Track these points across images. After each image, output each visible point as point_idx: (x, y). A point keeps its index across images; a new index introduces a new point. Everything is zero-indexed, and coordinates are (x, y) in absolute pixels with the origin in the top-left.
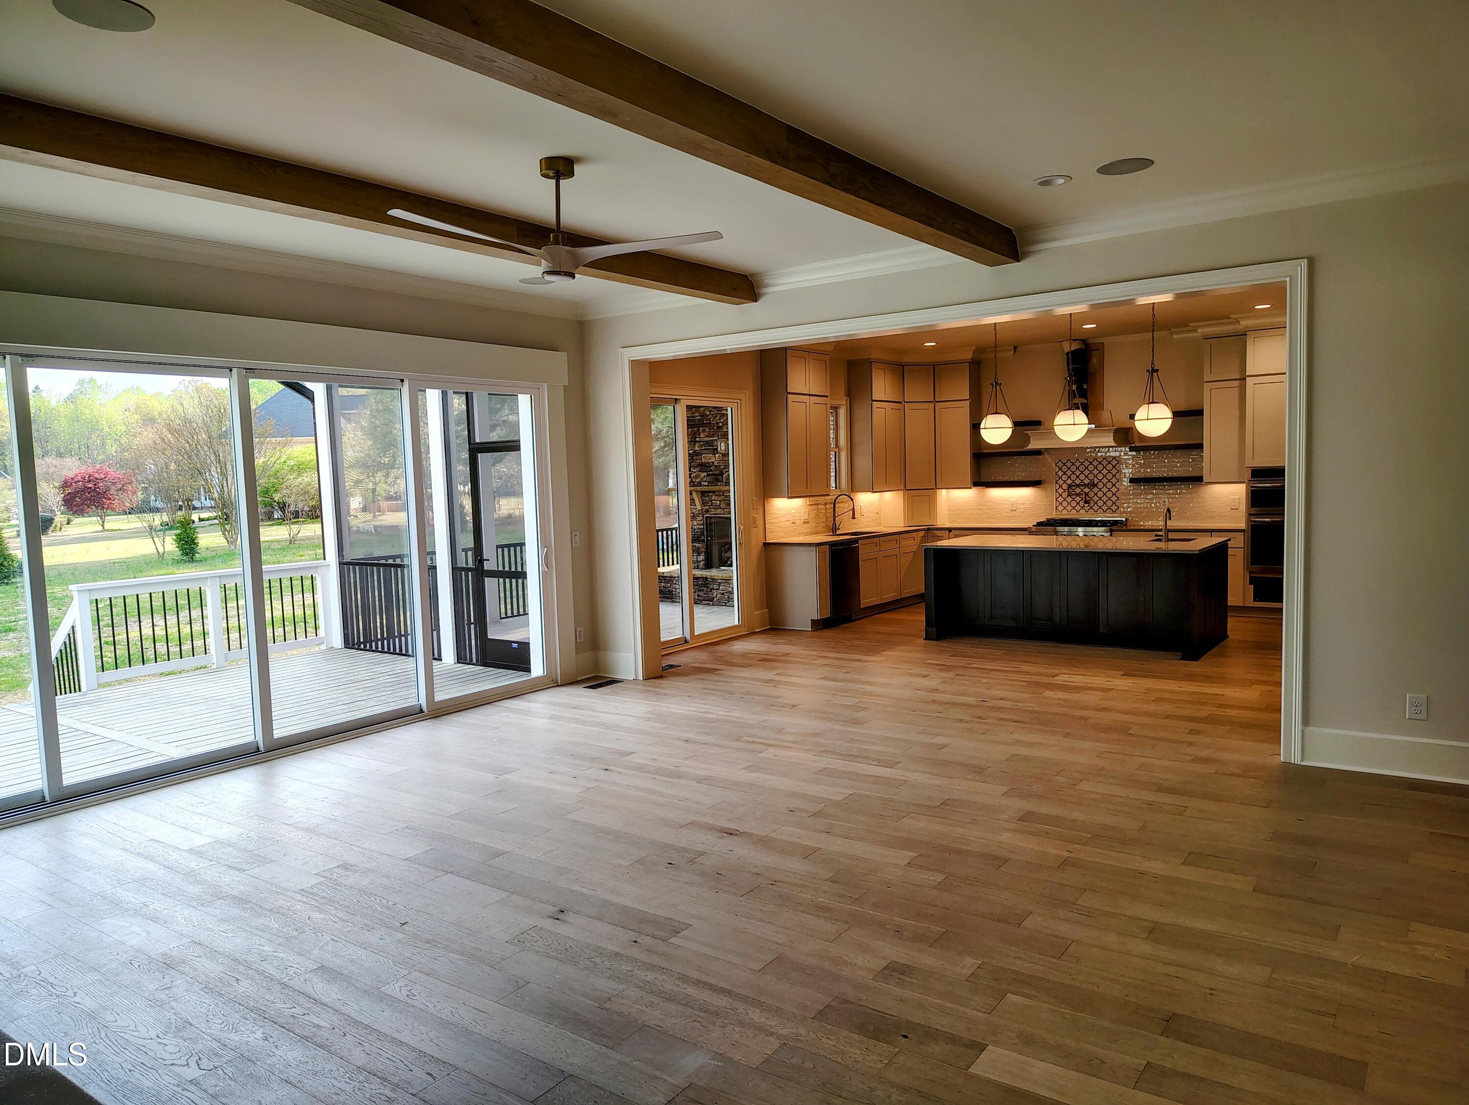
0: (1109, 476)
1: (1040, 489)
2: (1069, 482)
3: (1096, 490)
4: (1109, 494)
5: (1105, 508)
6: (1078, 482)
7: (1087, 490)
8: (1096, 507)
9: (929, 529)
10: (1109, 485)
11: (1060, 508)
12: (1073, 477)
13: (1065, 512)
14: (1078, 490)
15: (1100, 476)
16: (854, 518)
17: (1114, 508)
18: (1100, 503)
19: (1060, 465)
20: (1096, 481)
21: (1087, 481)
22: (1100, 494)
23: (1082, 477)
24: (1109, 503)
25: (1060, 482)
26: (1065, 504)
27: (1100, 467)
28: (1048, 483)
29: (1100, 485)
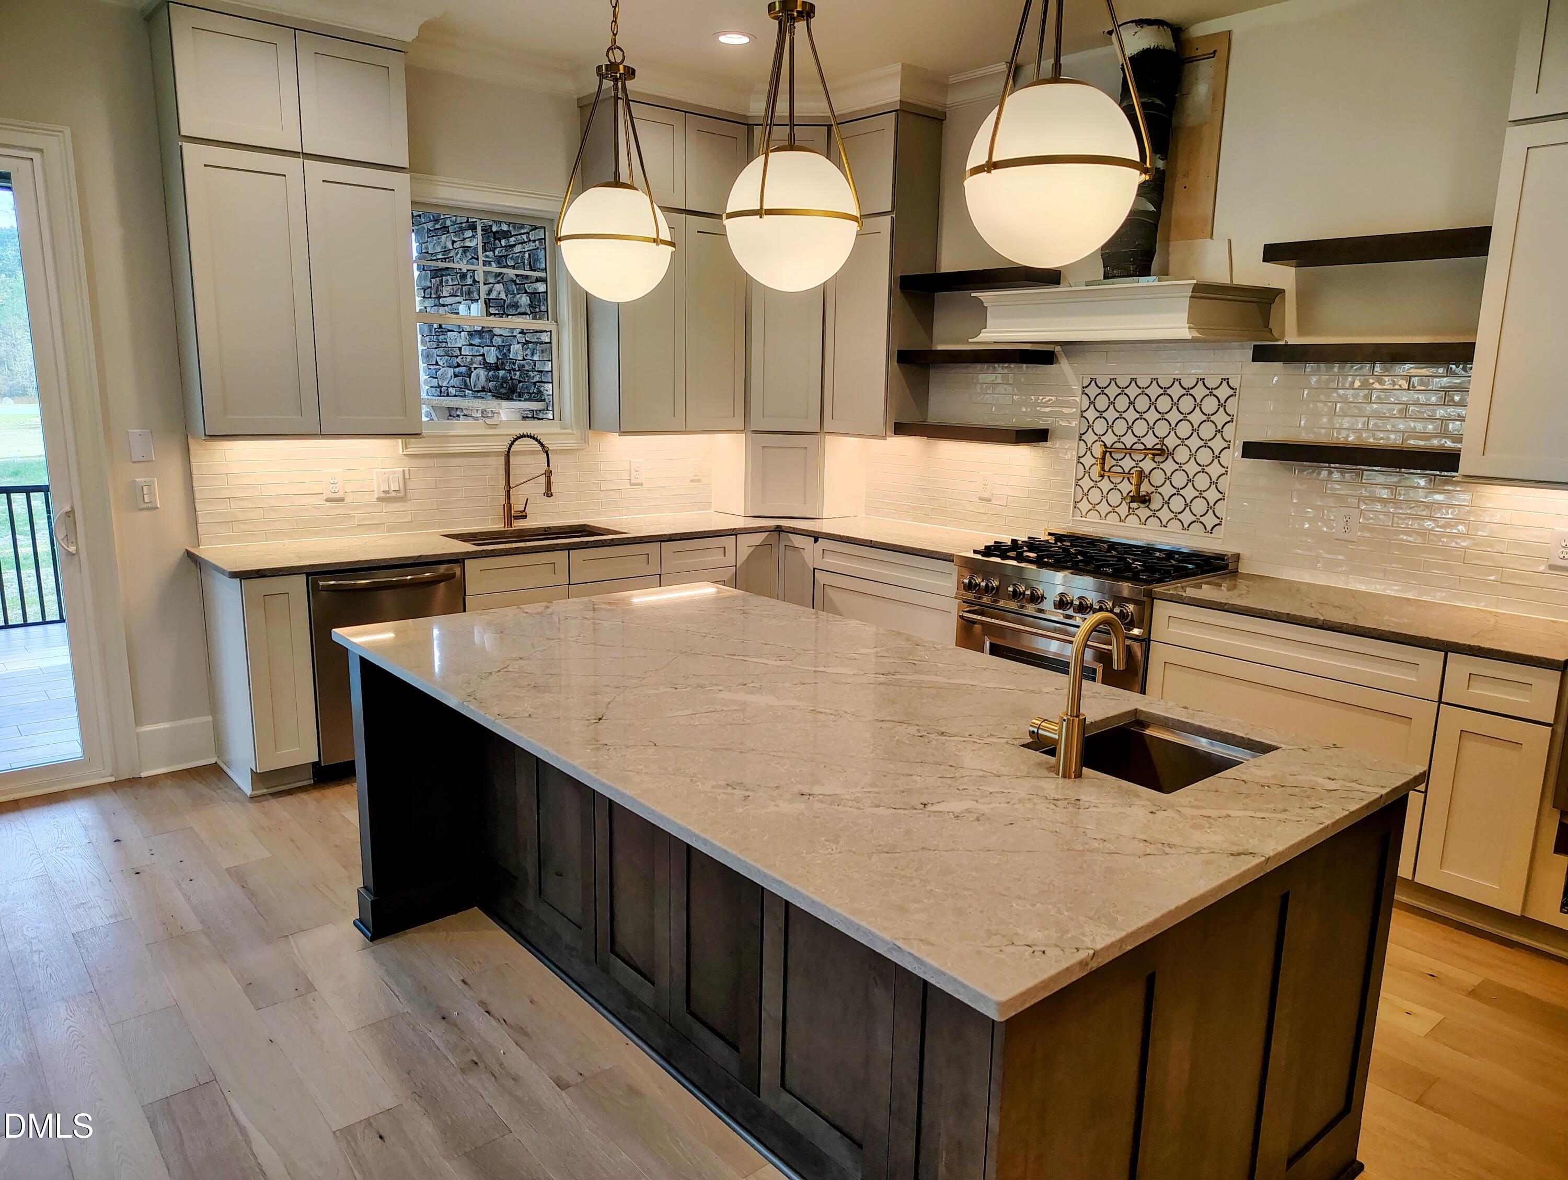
0: (1207, 431)
1: (1040, 451)
2: (1109, 439)
3: (1169, 466)
4: (1202, 482)
5: (1187, 517)
6: (1129, 440)
7: (1147, 465)
8: (1165, 514)
9: (779, 530)
10: (1204, 456)
11: (1084, 506)
12: (1120, 427)
13: (1093, 517)
14: (1127, 464)
15: (1184, 430)
16: (548, 493)
17: (1210, 520)
18: (1177, 504)
19: (1093, 391)
20: (1171, 442)
21: (1150, 441)
22: (1179, 479)
23: (1141, 428)
24: (1199, 506)
25: (1090, 437)
26: (1095, 496)
27: (1186, 404)
28: (1062, 438)
29: (1182, 455)
